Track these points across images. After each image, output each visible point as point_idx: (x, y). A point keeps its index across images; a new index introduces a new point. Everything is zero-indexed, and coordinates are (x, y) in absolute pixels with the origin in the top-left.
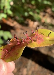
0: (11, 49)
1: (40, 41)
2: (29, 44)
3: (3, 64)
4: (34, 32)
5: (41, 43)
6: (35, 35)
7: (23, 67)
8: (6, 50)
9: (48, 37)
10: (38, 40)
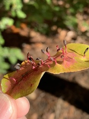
0: (23, 78)
1: (69, 63)
2: (50, 68)
3: (10, 102)
4: (59, 49)
5: (71, 66)
6: (62, 53)
7: (49, 111)
8: (14, 80)
9: (84, 56)
10: (65, 62)
